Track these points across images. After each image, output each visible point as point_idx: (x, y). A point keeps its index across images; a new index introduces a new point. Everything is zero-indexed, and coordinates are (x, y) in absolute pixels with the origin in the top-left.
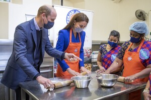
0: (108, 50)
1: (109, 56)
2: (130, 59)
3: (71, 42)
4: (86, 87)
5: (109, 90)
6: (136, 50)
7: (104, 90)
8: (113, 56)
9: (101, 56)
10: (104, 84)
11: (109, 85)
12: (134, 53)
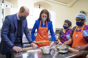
0: (64, 32)
1: (65, 36)
2: (77, 36)
3: (40, 26)
4: (49, 53)
5: (64, 55)
6: (80, 31)
7: (60, 55)
8: (67, 35)
9: (61, 36)
10: (61, 51)
11: (64, 52)
12: (79, 33)
